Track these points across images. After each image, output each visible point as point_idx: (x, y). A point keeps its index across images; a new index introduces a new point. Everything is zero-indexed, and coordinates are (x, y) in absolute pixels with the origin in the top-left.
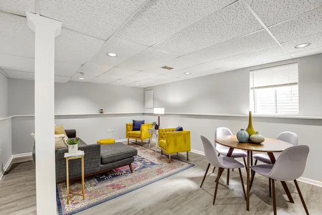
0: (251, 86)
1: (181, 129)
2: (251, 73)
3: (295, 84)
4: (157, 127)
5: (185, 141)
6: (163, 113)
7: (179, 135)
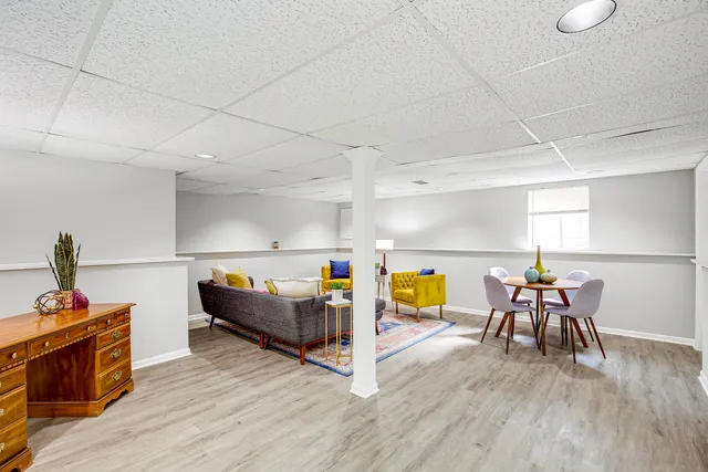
0: (530, 211)
1: (432, 272)
2: (530, 193)
3: (586, 211)
4: (384, 271)
5: (439, 289)
6: (391, 248)
7: (431, 280)
